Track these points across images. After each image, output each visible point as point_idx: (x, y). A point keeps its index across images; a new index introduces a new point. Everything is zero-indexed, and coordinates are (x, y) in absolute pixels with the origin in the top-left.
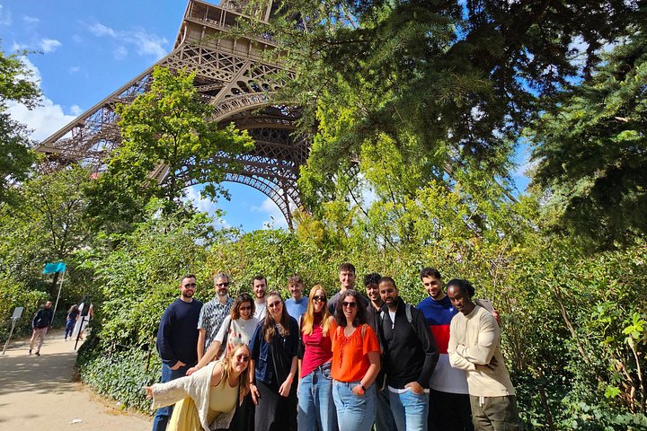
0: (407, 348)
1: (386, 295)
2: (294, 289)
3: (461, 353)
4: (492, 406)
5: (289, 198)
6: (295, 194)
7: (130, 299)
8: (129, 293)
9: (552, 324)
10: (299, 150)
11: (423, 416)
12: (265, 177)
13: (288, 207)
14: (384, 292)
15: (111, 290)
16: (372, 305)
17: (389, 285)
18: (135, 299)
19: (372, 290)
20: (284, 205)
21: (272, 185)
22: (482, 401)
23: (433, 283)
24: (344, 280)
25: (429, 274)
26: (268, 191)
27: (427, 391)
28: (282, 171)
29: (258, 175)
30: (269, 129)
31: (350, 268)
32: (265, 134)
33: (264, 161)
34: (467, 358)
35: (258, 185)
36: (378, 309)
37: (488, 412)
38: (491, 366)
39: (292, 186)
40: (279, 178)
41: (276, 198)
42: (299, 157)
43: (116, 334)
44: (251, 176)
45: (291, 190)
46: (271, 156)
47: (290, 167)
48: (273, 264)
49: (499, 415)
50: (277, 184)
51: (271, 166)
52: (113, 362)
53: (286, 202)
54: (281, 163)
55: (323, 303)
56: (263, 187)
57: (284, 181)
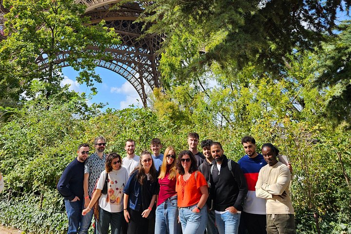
0: (228, 186)
1: (215, 154)
2: (155, 148)
3: (264, 188)
4: (279, 220)
5: (144, 81)
6: (150, 77)
7: (23, 159)
8: (21, 154)
9: (337, 179)
10: (154, 40)
11: (236, 227)
12: (123, 62)
13: (143, 89)
14: (214, 152)
15: (6, 152)
16: (206, 161)
17: (217, 147)
18: (27, 158)
19: (206, 151)
20: (139, 87)
21: (129, 69)
22: (273, 216)
23: (250, 147)
24: (191, 144)
25: (248, 141)
26: (126, 74)
27: (239, 212)
28: (138, 58)
29: (118, 61)
30: (128, 21)
31: (196, 136)
32: (125, 25)
33: (123, 48)
34: (267, 191)
35: (117, 69)
36: (211, 163)
37: (276, 223)
38: (282, 196)
39: (147, 71)
40: (136, 63)
41: (133, 80)
42: (154, 46)
43: (11, 184)
44: (111, 61)
45: (146, 74)
46: (129, 44)
47: (146, 54)
48: (138, 133)
49: (282, 224)
50: (134, 69)
51: (129, 53)
52: (11, 204)
53: (142, 84)
54: (138, 50)
55: (173, 159)
56: (122, 71)
57: (141, 66)
